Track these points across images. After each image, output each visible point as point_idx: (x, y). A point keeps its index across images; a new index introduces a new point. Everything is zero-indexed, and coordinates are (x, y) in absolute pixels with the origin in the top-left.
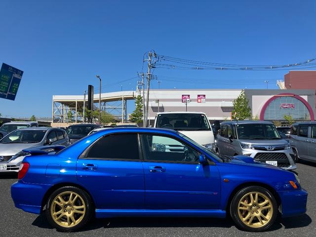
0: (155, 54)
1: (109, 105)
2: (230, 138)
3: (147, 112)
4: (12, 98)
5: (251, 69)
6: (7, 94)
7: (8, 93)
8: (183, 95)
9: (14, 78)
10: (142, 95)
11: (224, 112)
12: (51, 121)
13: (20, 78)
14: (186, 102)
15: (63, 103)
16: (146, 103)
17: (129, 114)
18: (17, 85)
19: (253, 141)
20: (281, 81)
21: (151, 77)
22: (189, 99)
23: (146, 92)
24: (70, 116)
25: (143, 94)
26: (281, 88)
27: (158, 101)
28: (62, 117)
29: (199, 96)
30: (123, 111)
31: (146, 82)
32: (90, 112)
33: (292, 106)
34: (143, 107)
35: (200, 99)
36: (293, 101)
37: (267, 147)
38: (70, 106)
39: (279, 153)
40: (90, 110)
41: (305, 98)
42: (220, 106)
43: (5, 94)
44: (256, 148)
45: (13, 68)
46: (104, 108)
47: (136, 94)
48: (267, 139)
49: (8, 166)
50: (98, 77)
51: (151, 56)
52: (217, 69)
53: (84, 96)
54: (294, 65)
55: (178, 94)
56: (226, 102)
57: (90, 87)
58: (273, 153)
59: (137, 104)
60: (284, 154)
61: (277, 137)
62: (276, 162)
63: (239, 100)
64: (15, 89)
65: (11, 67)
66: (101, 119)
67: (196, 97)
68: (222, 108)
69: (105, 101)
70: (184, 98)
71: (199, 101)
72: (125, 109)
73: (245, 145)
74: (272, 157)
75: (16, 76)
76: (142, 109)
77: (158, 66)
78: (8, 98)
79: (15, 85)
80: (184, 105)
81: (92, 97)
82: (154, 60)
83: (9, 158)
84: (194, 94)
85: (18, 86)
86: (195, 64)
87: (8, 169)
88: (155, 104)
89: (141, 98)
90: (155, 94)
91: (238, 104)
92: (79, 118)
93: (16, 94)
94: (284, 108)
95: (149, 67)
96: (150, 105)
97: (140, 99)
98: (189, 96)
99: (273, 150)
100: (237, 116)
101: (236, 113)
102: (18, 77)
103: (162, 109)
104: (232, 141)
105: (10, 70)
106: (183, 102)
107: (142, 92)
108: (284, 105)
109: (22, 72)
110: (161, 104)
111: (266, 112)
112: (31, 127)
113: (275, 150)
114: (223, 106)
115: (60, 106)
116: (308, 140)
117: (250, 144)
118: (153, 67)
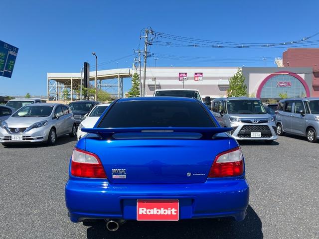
0: (152, 31)
1: (105, 83)
2: (220, 113)
3: (144, 90)
4: (8, 75)
5: (247, 47)
6: (3, 72)
7: (5, 70)
8: (180, 73)
9: (10, 55)
10: (138, 73)
11: (221, 90)
12: (46, 100)
13: (15, 55)
14: (182, 80)
15: (58, 80)
16: (142, 81)
17: (126, 93)
18: (13, 62)
19: (240, 115)
20: (279, 58)
21: (147, 55)
22: (186, 77)
23: (143, 69)
24: (67, 94)
25: (140, 71)
26: (279, 66)
27: (154, 79)
28: (58, 95)
29: (196, 74)
30: (119, 89)
31: (143, 60)
32: (87, 90)
33: (289, 85)
34: (140, 85)
35: (197, 77)
36: (290, 79)
37: (252, 121)
38: (65, 84)
39: (263, 126)
40: (86, 87)
41: (302, 76)
42: (218, 84)
43: (2, 71)
44: (243, 121)
45: (8, 45)
46: (99, 87)
47: (133, 72)
48: (254, 113)
49: (23, 137)
50: (95, 54)
51: (148, 32)
52: (213, 46)
53: (80, 74)
54: (290, 43)
55: (175, 72)
56: (223, 80)
57: (86, 65)
58: (258, 125)
59: (133, 82)
60: (267, 126)
61: (263, 111)
62: (260, 133)
63: (235, 78)
64: (11, 66)
65: (6, 44)
66: (97, 97)
67: (193, 75)
68: (219, 86)
69: (101, 79)
70: (181, 76)
71: (196, 79)
72: (121, 87)
73: (233, 119)
74: (256, 129)
75: (11, 53)
76: (139, 87)
77: (155, 44)
78: (4, 76)
79: (11, 62)
80: (181, 83)
81: (88, 74)
82: (151, 37)
83: (23, 130)
84: (191, 72)
85: (14, 64)
86: (192, 42)
87: (24, 139)
88: (152, 83)
89: (138, 76)
90: (152, 72)
91: (235, 82)
92: (74, 96)
93: (12, 71)
94: (281, 86)
95: (146, 44)
96: (146, 83)
97: (136, 77)
98: (186, 73)
99: (258, 123)
100: (233, 94)
101: (231, 91)
102: (14, 54)
103: (159, 86)
104: (222, 116)
105: (6, 47)
106: (180, 80)
107: (138, 69)
108: (281, 83)
109: (17, 49)
110: (158, 82)
111: (263, 90)
112: (36, 103)
113: (259, 123)
114: (221, 84)
115: (55, 84)
116: (292, 114)
117: (238, 117)
118: (150, 44)
